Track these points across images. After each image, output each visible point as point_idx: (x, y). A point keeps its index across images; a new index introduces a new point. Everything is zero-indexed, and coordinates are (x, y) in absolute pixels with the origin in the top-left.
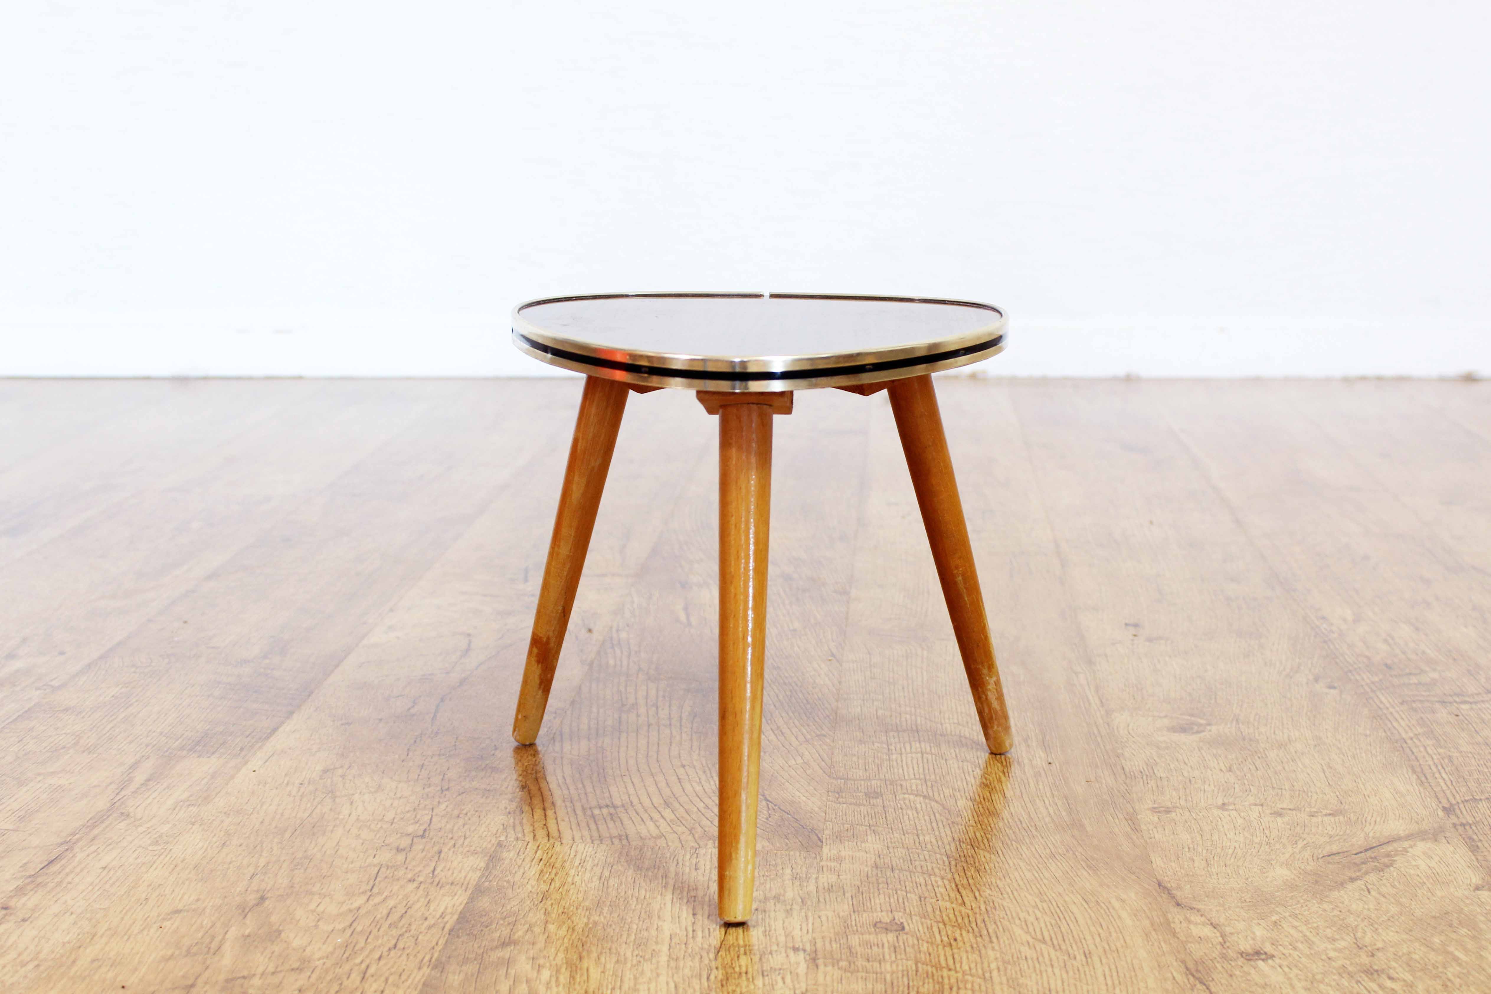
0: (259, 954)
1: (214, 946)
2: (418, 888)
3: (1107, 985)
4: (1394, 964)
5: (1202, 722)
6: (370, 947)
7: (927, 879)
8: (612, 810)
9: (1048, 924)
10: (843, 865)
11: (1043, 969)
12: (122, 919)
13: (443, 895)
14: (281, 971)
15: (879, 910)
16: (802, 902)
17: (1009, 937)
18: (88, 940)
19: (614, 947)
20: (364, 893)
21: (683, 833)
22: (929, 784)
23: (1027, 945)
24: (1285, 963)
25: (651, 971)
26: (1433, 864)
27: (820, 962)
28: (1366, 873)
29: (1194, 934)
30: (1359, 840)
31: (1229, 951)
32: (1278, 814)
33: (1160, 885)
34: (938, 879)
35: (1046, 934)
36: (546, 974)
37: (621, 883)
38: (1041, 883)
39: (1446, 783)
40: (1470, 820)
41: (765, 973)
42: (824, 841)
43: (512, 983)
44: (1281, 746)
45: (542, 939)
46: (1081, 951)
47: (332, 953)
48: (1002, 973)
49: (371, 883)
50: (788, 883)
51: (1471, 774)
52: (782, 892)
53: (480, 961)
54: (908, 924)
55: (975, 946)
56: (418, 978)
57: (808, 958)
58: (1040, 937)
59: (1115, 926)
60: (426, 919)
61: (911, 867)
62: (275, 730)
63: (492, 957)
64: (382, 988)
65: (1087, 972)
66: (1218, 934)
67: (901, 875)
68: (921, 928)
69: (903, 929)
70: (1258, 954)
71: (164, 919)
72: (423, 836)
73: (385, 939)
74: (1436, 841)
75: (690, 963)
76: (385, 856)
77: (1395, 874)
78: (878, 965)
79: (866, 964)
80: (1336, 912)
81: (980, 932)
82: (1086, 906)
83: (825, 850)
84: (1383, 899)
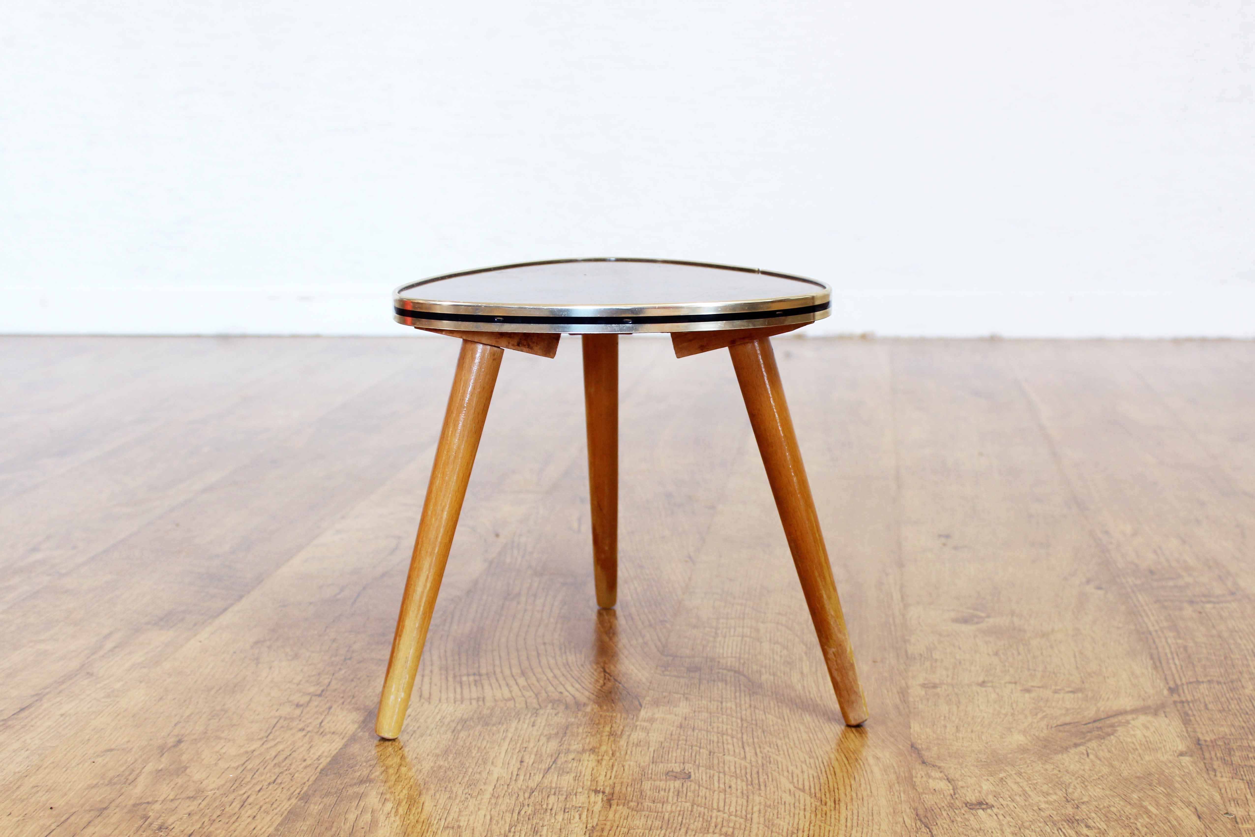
0: (165, 785)
1: (131, 778)
2: (305, 736)
3: (846, 826)
4: (1093, 815)
5: (983, 615)
6: (254, 781)
7: (720, 737)
8: (477, 678)
9: (811, 776)
10: (654, 725)
11: (797, 812)
12: (65, 755)
13: (324, 742)
14: (179, 799)
15: (674, 761)
16: (613, 754)
17: (775, 785)
18: (35, 770)
19: (449, 786)
20: (261, 739)
21: (530, 697)
22: (742, 661)
23: (788, 792)
24: (1002, 812)
25: (475, 805)
26: (1148, 734)
27: (614, 802)
28: (1089, 740)
29: (931, 787)
30: (1091, 713)
31: (957, 801)
32: (1028, 691)
33: (912, 746)
34: (729, 738)
35: (807, 784)
36: (389, 806)
37: (469, 735)
38: (813, 742)
39: (1176, 668)
40: (1189, 698)
41: (567, 810)
42: (643, 705)
43: (360, 812)
44: (1044, 635)
45: (393, 778)
46: (832, 799)
47: (224, 785)
48: (762, 815)
49: (269, 731)
50: (605, 738)
51: (1200, 660)
52: (598, 745)
53: (338, 795)
54: (695, 774)
55: (745, 792)
56: (287, 806)
57: (605, 799)
58: (801, 786)
59: (867, 779)
60: (305, 760)
61: (709, 727)
62: (225, 610)
63: (350, 791)
64: (255, 814)
65: (833, 816)
66: (951, 788)
67: (699, 734)
68: (704, 777)
69: (690, 777)
70: (981, 804)
71: (98, 756)
72: (320, 695)
73: (268, 775)
74: (1156, 714)
75: (508, 801)
76: (286, 710)
77: (1114, 742)
78: (661, 805)
79: (652, 804)
80: (1056, 772)
81: (752, 781)
82: (846, 762)
83: (643, 713)
84: (1098, 762)
